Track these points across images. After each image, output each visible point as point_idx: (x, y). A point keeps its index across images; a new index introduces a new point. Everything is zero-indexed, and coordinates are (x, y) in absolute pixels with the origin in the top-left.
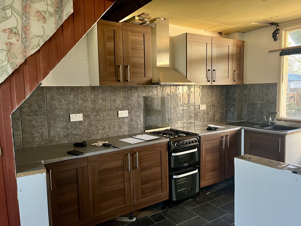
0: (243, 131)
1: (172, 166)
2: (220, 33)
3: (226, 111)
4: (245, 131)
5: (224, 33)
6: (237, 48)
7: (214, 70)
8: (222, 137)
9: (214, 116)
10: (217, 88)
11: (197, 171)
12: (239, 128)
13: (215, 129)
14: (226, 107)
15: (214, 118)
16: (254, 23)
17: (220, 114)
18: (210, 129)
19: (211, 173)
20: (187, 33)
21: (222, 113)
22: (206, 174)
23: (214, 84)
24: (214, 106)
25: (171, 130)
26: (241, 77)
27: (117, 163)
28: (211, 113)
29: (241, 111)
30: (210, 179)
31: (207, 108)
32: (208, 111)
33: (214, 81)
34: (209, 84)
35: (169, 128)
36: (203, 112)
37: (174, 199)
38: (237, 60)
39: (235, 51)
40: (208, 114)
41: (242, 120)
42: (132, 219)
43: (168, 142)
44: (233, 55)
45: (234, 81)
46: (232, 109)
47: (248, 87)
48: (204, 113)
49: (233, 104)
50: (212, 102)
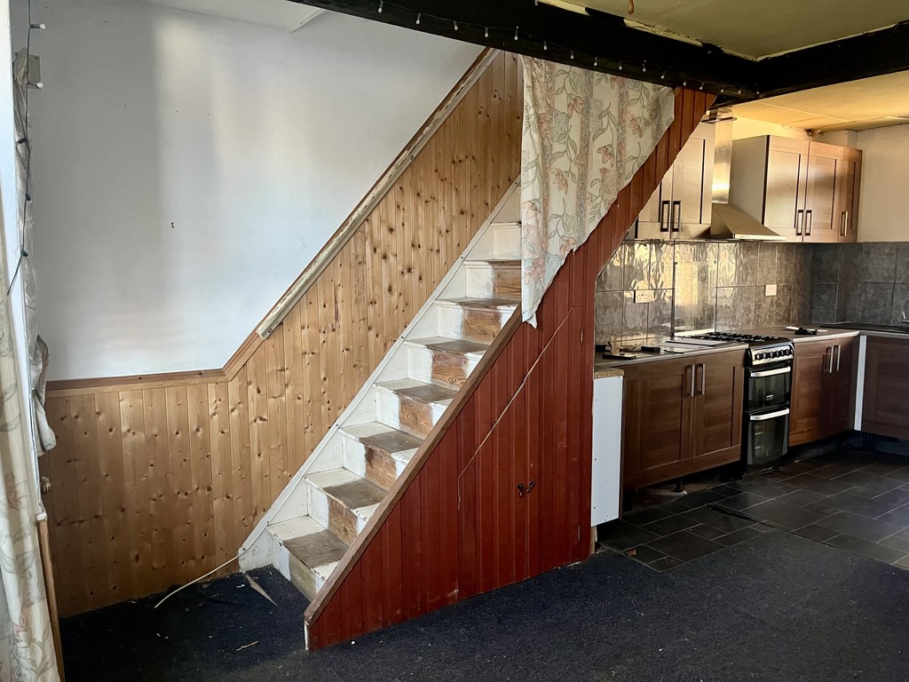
0: (863, 340)
1: (750, 398)
2: (810, 131)
3: (811, 301)
4: (869, 339)
5: (819, 131)
6: (849, 164)
7: (810, 211)
8: (828, 349)
9: (789, 310)
10: (797, 249)
11: (786, 412)
12: (855, 333)
13: (814, 334)
14: (812, 293)
15: (789, 314)
16: (891, 117)
17: (799, 307)
18: (802, 333)
19: (805, 421)
20: (768, 136)
21: (803, 305)
22: (799, 421)
23: (807, 240)
24: (790, 289)
25: (718, 334)
26: (853, 228)
27: (674, 382)
28: (783, 303)
29: (845, 301)
30: (803, 432)
31: (778, 292)
32: (779, 299)
33: (809, 234)
34: (798, 240)
35: (712, 330)
36: (770, 301)
37: (750, 462)
38: (848, 191)
39: (846, 171)
40: (778, 305)
41: (845, 320)
42: (681, 491)
43: (746, 350)
44: (841, 179)
45: (842, 235)
46: (825, 297)
47: (865, 249)
48: (772, 302)
49: (829, 286)
50: (787, 281)
